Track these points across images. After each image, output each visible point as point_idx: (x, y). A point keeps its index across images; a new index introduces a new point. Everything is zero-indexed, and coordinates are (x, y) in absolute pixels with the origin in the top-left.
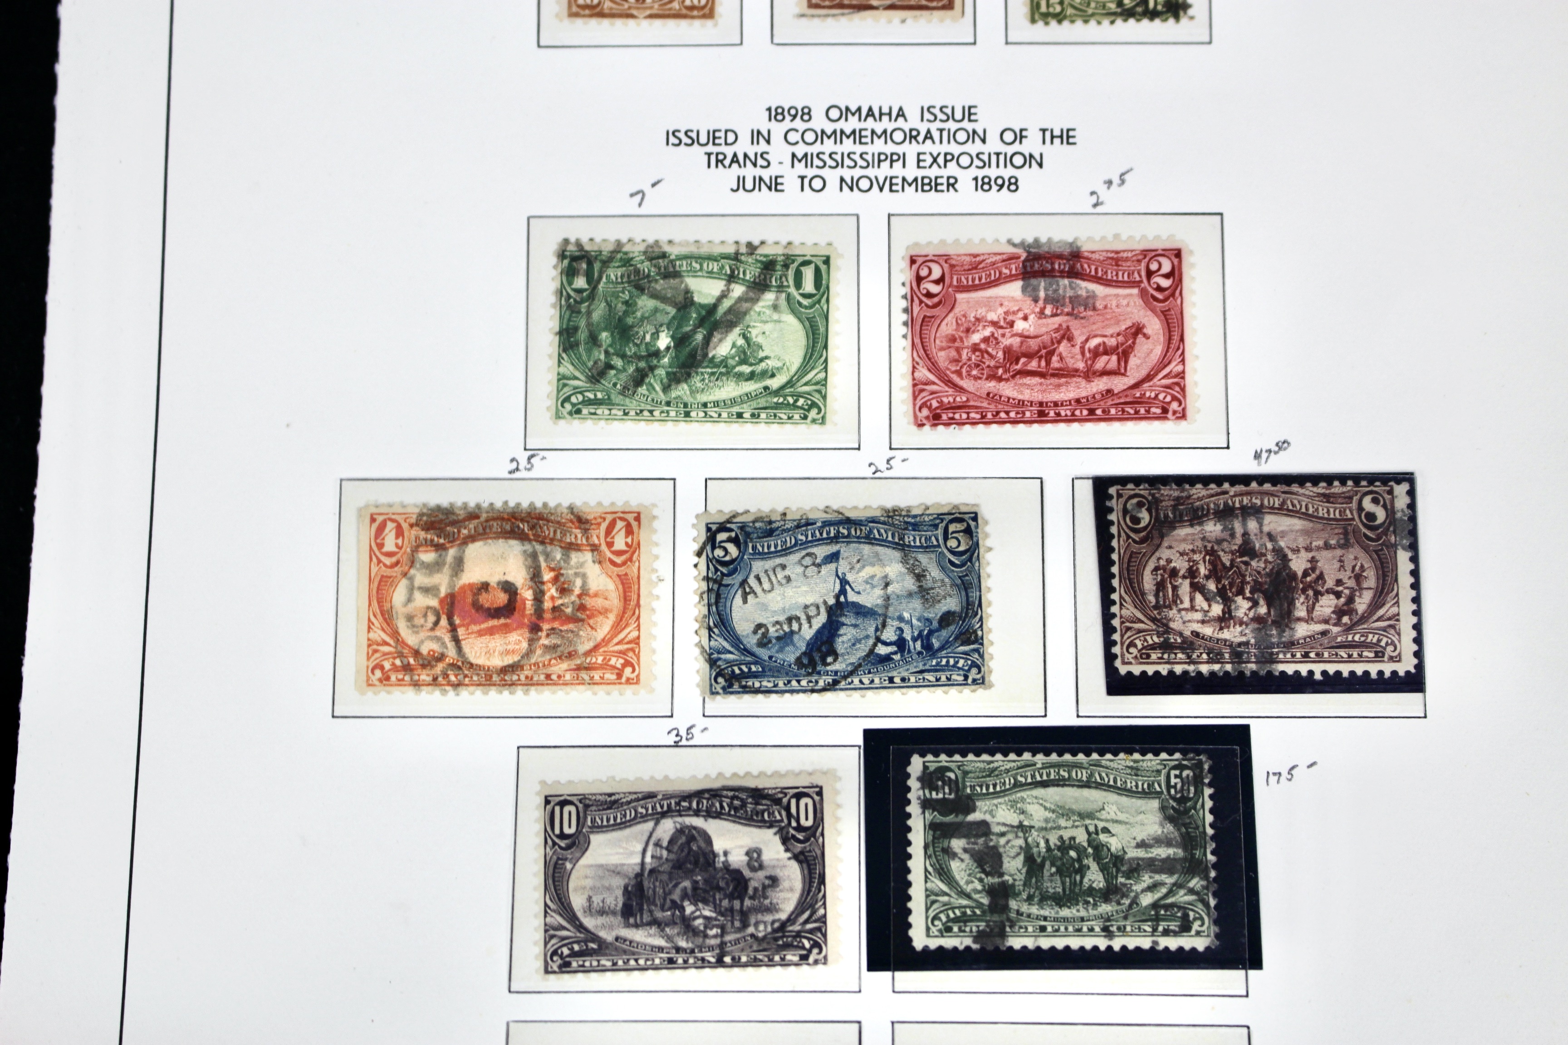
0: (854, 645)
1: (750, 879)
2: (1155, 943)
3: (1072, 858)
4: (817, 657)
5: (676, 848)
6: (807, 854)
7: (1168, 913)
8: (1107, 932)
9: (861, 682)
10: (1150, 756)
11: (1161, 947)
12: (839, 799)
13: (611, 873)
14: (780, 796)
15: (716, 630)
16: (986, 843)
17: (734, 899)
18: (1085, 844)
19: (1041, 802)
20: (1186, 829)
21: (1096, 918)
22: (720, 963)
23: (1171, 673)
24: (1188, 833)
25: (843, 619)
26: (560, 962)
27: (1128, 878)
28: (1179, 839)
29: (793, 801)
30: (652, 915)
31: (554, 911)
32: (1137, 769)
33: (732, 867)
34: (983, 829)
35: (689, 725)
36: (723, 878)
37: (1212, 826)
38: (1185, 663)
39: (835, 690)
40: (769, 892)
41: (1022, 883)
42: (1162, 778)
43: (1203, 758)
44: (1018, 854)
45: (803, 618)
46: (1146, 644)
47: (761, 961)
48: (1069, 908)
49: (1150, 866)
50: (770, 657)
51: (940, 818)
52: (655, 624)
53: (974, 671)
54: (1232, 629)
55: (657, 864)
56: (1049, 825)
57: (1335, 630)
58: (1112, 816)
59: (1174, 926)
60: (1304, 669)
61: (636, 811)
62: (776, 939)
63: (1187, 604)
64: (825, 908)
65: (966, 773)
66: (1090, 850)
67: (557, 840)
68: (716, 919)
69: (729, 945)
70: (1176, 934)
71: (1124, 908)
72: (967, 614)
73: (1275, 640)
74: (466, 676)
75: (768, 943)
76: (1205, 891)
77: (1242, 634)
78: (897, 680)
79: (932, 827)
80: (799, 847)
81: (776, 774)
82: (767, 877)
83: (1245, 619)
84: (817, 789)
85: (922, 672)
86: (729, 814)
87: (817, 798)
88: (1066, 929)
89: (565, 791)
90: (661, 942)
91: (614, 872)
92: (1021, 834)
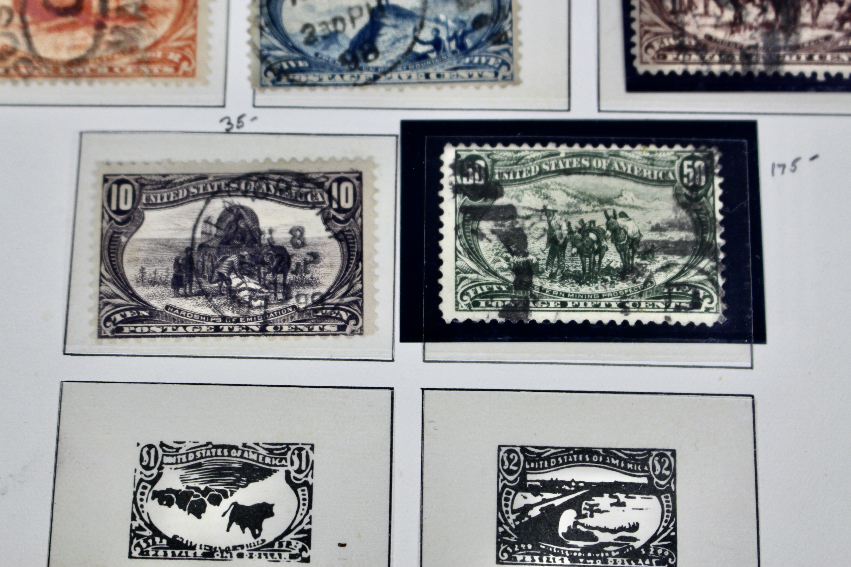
0: (393, 43)
1: (293, 255)
2: (668, 318)
3: (591, 240)
4: (359, 54)
5: (224, 225)
6: (346, 233)
7: (680, 291)
8: (623, 307)
9: (400, 77)
10: (665, 148)
11: (672, 323)
12: (377, 184)
13: (163, 247)
14: (323, 180)
15: (267, 29)
16: (512, 225)
17: (278, 273)
18: (604, 227)
19: (564, 188)
20: (698, 214)
21: (613, 295)
22: (263, 331)
23: (686, 73)
24: (699, 218)
25: (385, 21)
26: (113, 327)
27: (644, 259)
28: (690, 223)
29: (335, 186)
30: (200, 286)
31: (108, 280)
32: (653, 159)
33: (276, 244)
34: (510, 212)
35: (239, 114)
36: (268, 254)
37: (721, 212)
38: (698, 63)
39: (375, 84)
40: (311, 268)
41: (545, 262)
42: (676, 168)
43: (714, 150)
44: (542, 236)
45: (347, 19)
46: (662, 46)
47: (302, 330)
48: (589, 285)
49: (664, 248)
50: (317, 54)
51: (469, 202)
52: (211, 23)
53: (504, 68)
54: (742, 32)
55: (207, 240)
56: (571, 210)
57: (837, 35)
58: (629, 202)
59: (685, 303)
60: (808, 70)
61: (188, 191)
62: (316, 311)
63: (701, 9)
64: (362, 283)
65: (494, 162)
66: (609, 233)
67: (113, 216)
68: (260, 292)
69: (272, 315)
70: (687, 310)
71: (639, 286)
72: (498, 17)
73: (782, 43)
74: (35, 68)
75: (309, 314)
76: (715, 272)
77: (752, 37)
78: (433, 76)
79: (464, 210)
80: (339, 227)
81: (320, 160)
82: (308, 254)
83: (755, 24)
84: (357, 175)
85: (456, 69)
86: (275, 196)
87: (357, 183)
88: (585, 304)
89: (122, 171)
90: (209, 312)
91: (165, 245)
92: (545, 218)
